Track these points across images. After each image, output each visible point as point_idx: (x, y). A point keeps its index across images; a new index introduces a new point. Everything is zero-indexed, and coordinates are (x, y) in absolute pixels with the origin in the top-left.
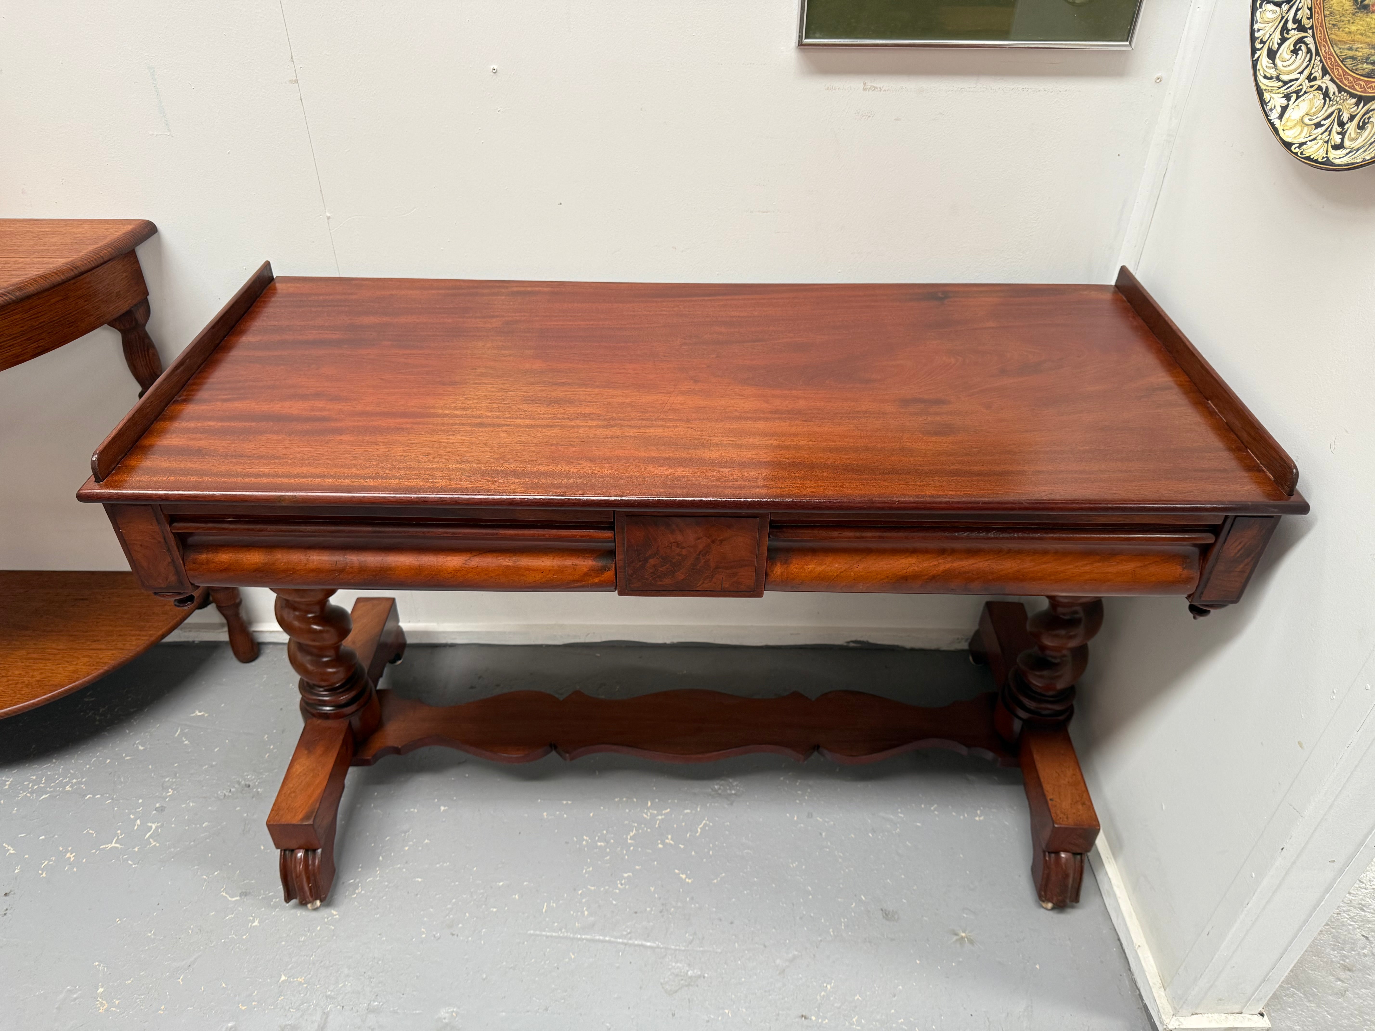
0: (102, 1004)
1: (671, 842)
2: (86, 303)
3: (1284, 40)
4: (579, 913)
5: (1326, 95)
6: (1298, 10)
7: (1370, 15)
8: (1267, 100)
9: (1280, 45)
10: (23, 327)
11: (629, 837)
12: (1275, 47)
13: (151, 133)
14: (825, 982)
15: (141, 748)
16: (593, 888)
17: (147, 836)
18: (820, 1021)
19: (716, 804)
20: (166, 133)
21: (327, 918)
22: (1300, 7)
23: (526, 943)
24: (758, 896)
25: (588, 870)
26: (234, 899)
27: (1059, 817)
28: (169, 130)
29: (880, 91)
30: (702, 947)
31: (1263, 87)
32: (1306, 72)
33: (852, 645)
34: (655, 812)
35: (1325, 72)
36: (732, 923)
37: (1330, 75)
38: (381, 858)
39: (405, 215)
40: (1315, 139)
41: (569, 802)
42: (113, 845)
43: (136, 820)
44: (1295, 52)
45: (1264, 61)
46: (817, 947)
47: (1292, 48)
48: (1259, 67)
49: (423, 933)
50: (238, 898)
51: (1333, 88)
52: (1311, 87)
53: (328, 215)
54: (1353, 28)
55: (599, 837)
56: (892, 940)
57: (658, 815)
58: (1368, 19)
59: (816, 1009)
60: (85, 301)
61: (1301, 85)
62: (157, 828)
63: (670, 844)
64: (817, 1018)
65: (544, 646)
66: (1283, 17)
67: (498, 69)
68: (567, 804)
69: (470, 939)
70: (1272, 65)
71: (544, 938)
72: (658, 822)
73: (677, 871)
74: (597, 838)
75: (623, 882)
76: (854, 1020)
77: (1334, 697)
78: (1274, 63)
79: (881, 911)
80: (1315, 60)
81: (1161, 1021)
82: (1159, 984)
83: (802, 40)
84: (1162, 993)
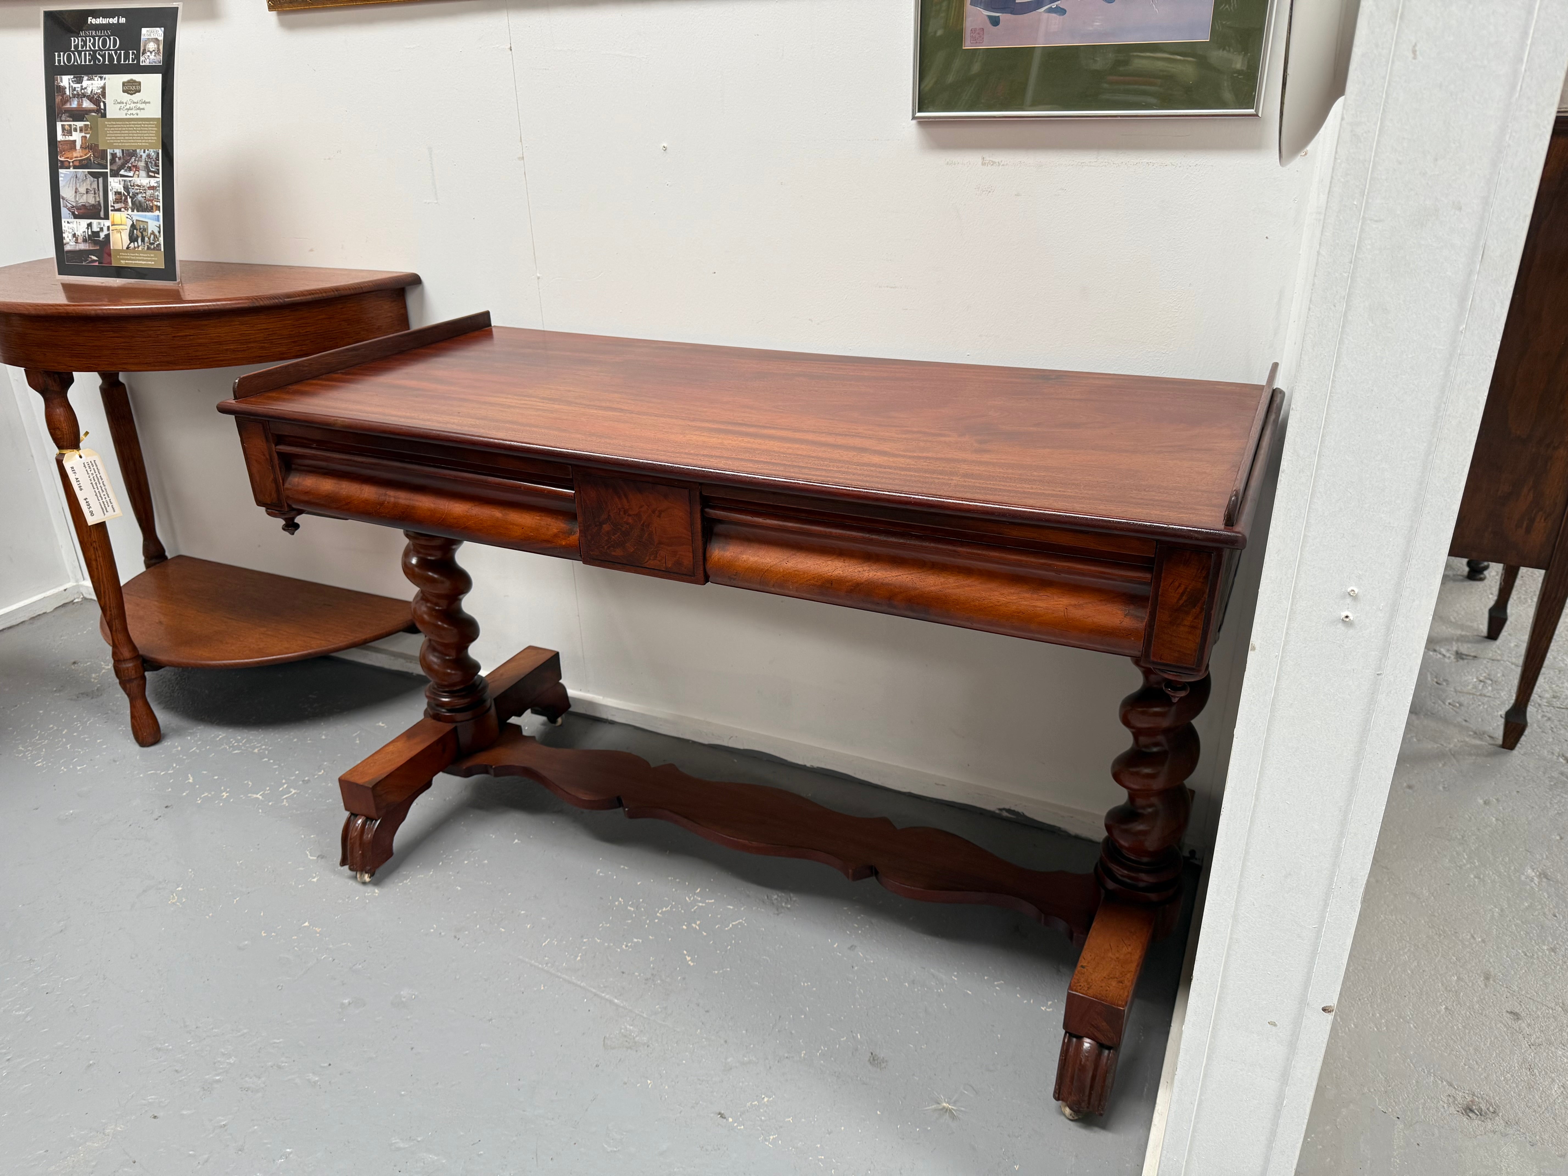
0: (174, 898)
1: (697, 927)
2: (348, 326)
4: (572, 957)
10: (292, 331)
11: (660, 911)
14: (765, 1094)
15: (323, 737)
16: (599, 941)
17: (284, 797)
18: (735, 1125)
19: (763, 910)
20: (435, 201)
21: (368, 893)
23: (510, 964)
24: (750, 998)
25: (605, 925)
26: (312, 858)
27: (1079, 984)
28: (437, 199)
29: (999, 165)
30: (664, 1021)
33: (1005, 814)
34: (699, 899)
36: (707, 1011)
38: (441, 863)
41: (626, 868)
42: (258, 796)
43: (285, 784)
46: (778, 1062)
49: (433, 928)
50: (315, 858)
53: (538, 275)
55: (632, 903)
56: (864, 1084)
57: (700, 902)
59: (739, 1114)
60: (348, 325)
62: (295, 793)
63: (695, 928)
64: (734, 1122)
65: (691, 742)
67: (667, 147)
68: (624, 868)
69: (467, 945)
71: (529, 965)
72: (696, 907)
73: (685, 952)
74: (630, 903)
75: (629, 944)
76: (771, 1137)
79: (870, 1055)
83: (915, 114)
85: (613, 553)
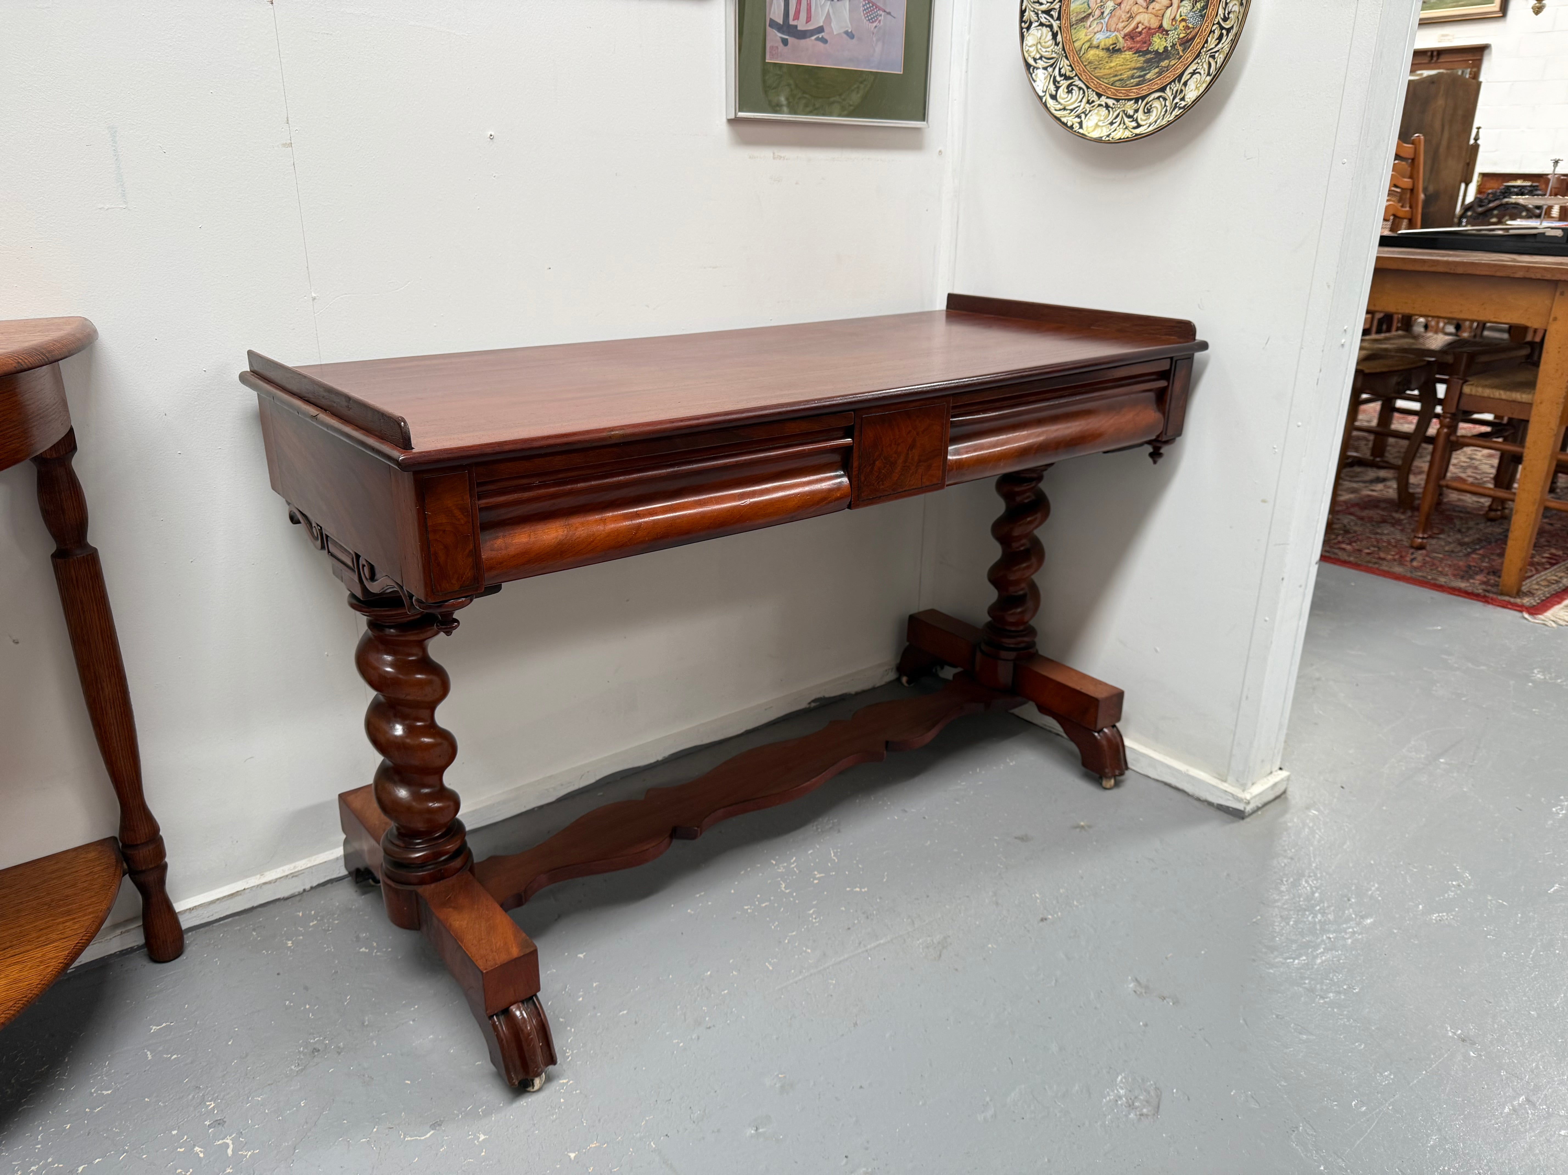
1: (821, 875)
3: (1057, 88)
4: (803, 954)
5: (1107, 106)
6: (1060, 69)
7: (1123, 53)
8: (1066, 122)
9: (1057, 91)
11: (783, 889)
12: (1054, 93)
13: (100, 206)
14: (1032, 894)
15: (107, 1092)
16: (794, 933)
17: (230, 1152)
18: (1055, 916)
19: (827, 838)
20: (121, 206)
21: (563, 1089)
22: (1061, 66)
23: (782, 996)
24: (926, 872)
25: (775, 925)
26: (428, 1136)
27: (1096, 695)
28: (126, 203)
29: (784, 159)
30: (924, 921)
31: (1059, 116)
32: (1085, 100)
33: (813, 705)
34: (785, 864)
35: (1099, 96)
36: (928, 897)
37: (1105, 96)
38: (561, 1020)
39: (399, 291)
40: (1115, 130)
41: (703, 893)
43: (191, 1150)
44: (1070, 91)
45: (1051, 103)
46: (1002, 879)
47: (1066, 90)
48: (1048, 106)
49: (678, 1043)
50: (432, 1132)
51: (1111, 102)
52: (1093, 106)
53: (314, 295)
54: (1112, 64)
55: (758, 901)
56: (1043, 850)
57: (789, 865)
58: (1123, 56)
59: (1045, 912)
61: (1084, 108)
62: (235, 1140)
63: (822, 877)
64: (1052, 915)
65: (536, 809)
66: (1051, 76)
67: (495, 136)
69: (728, 1022)
70: (1057, 103)
71: (794, 985)
72: (795, 869)
73: (848, 889)
74: (757, 903)
75: (814, 917)
76: (1075, 904)
77: (1276, 450)
78: (1057, 101)
79: (1016, 839)
80: (1088, 92)
81: (1240, 800)
82: (1219, 782)
83: (736, 114)
84: (1226, 785)
85: (882, 487)
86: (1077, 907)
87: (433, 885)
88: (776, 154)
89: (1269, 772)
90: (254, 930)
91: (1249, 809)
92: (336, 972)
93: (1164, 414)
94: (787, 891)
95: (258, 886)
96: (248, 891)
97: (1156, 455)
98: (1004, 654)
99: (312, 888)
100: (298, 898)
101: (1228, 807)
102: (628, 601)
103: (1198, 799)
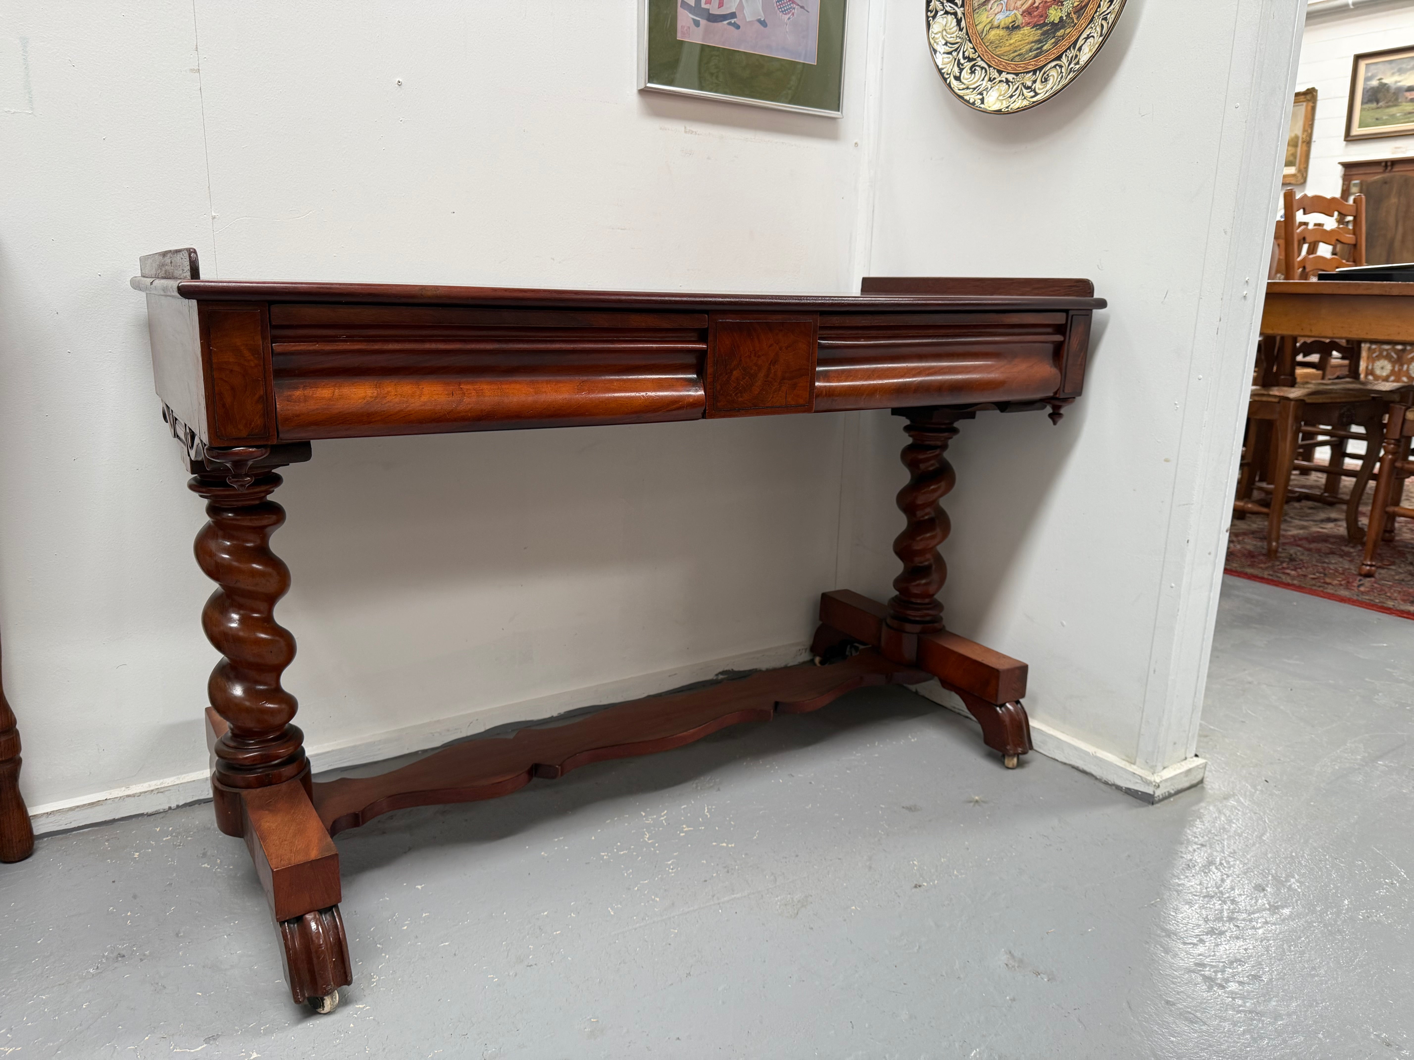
1: (690, 829)
3: (961, 70)
4: (651, 902)
5: (1007, 81)
6: (964, 52)
7: (1022, 29)
8: (968, 99)
9: (960, 73)
12: (958, 74)
13: (6, 109)
14: (910, 861)
16: (646, 881)
19: (705, 795)
20: (27, 112)
21: (356, 1014)
22: (965, 50)
23: (617, 941)
24: (801, 833)
26: (198, 1049)
28: (32, 109)
29: (696, 134)
30: (788, 879)
31: (962, 95)
32: (987, 78)
33: (721, 677)
34: (655, 816)
35: (1000, 72)
36: (797, 856)
37: (1005, 72)
38: (379, 946)
39: (300, 218)
40: (1015, 101)
41: (561, 838)
44: (973, 72)
45: (955, 83)
46: (880, 845)
47: (969, 71)
48: (952, 86)
49: (493, 978)
50: (205, 1046)
51: (1010, 77)
52: (994, 83)
53: (214, 214)
54: (1012, 41)
55: (616, 849)
56: (930, 821)
57: (659, 817)
58: (1021, 32)
59: (921, 879)
61: (986, 86)
64: (928, 883)
66: (955, 59)
67: (403, 82)
69: (552, 962)
70: (961, 83)
71: (633, 931)
72: (664, 821)
73: (714, 844)
75: (672, 867)
77: (1178, 406)
78: (961, 82)
79: (904, 809)
80: (990, 70)
81: (1148, 783)
82: (1128, 764)
83: (645, 84)
84: (1135, 767)
85: (740, 399)
86: (956, 876)
87: (258, 790)
88: (688, 128)
89: (1183, 757)
90: (108, 840)
91: (1159, 793)
92: (171, 884)
93: (1061, 370)
94: (650, 841)
95: (121, 797)
96: (109, 802)
97: (1055, 416)
98: (909, 627)
99: (178, 807)
100: (161, 815)
101: (1137, 791)
102: (525, 548)
103: (1106, 783)
